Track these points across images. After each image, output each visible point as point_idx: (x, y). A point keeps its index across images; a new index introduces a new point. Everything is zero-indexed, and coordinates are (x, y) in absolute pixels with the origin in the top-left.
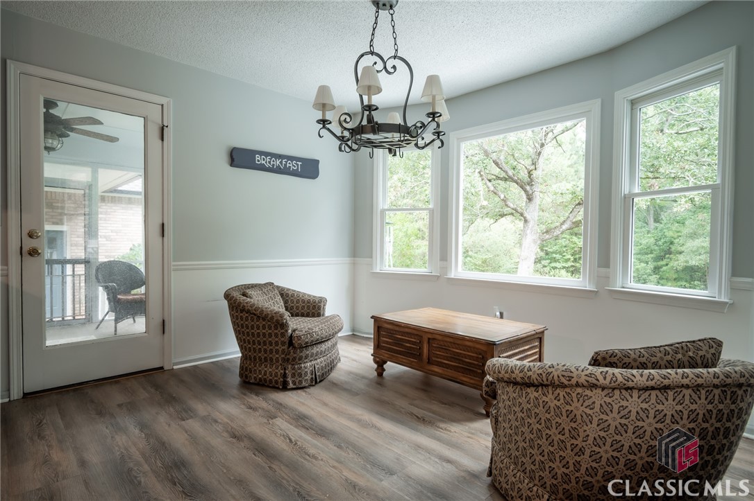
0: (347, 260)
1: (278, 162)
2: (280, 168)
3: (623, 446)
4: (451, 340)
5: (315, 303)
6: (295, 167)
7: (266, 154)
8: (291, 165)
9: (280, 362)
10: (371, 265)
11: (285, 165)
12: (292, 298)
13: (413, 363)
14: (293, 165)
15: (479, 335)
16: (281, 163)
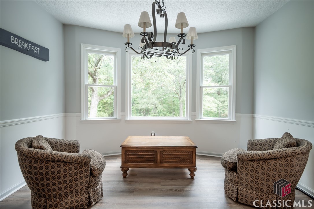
0: (62, 114)
1: (26, 45)
2: (27, 50)
3: (288, 171)
4: (174, 150)
5: (74, 144)
6: (36, 51)
7: (19, 38)
8: (34, 49)
9: (84, 190)
10: (80, 117)
11: (31, 48)
12: (56, 144)
13: (151, 165)
14: (35, 50)
15: (175, 145)
16: (28, 46)
